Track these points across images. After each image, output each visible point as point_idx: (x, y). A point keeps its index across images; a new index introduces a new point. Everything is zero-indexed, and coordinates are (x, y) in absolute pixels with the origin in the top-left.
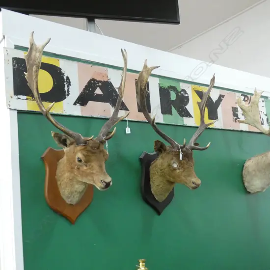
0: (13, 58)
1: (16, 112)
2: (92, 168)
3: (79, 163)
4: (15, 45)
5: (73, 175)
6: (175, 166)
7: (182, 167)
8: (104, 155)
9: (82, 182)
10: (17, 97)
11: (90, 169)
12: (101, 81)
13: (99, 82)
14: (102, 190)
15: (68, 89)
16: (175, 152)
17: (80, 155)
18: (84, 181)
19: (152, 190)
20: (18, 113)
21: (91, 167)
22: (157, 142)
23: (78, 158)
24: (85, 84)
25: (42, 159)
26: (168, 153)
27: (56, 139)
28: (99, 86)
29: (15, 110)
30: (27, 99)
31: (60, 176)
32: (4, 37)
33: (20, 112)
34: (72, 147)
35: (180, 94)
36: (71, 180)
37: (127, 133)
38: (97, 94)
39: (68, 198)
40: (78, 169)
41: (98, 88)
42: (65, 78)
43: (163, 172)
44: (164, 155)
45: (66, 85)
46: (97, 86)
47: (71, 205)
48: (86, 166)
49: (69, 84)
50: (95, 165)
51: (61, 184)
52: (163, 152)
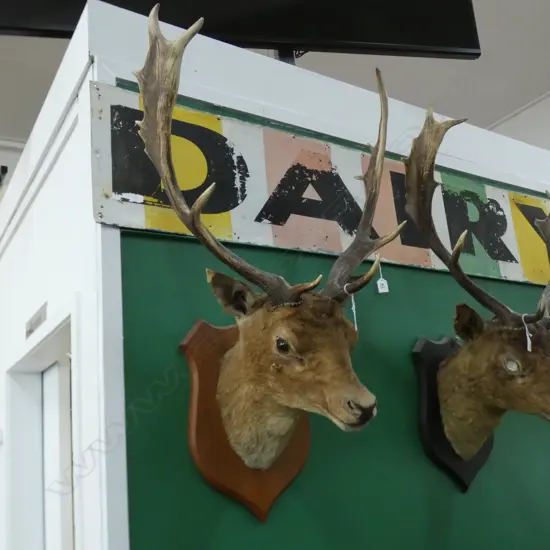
0: (113, 107)
1: (117, 233)
2: (317, 369)
3: (283, 356)
4: (117, 79)
5: (261, 389)
6: (513, 367)
7: (532, 371)
8: (348, 332)
9: (288, 408)
10: (119, 197)
11: (312, 370)
12: (316, 172)
13: (311, 172)
14: (351, 429)
15: (243, 185)
16: (509, 333)
17: (283, 332)
18: (295, 405)
19: (446, 429)
20: (122, 234)
21: (314, 363)
22: (462, 309)
23: (279, 341)
24: (281, 174)
25: (183, 349)
26: (490, 337)
27: (219, 291)
28: (312, 182)
29: (115, 226)
30: (144, 203)
31: (227, 394)
32: (93, 62)
33: (127, 233)
34: (260, 313)
35: (486, 210)
36: (257, 404)
37: (381, 291)
38: (309, 200)
39: (250, 451)
40: (279, 371)
41: (310, 186)
42: (235, 160)
43: (475, 386)
44: (478, 341)
45: (238, 176)
46: (309, 182)
47: (257, 471)
48: (301, 361)
49: (245, 173)
50: (326, 358)
51: (229, 415)
52: (475, 335)
